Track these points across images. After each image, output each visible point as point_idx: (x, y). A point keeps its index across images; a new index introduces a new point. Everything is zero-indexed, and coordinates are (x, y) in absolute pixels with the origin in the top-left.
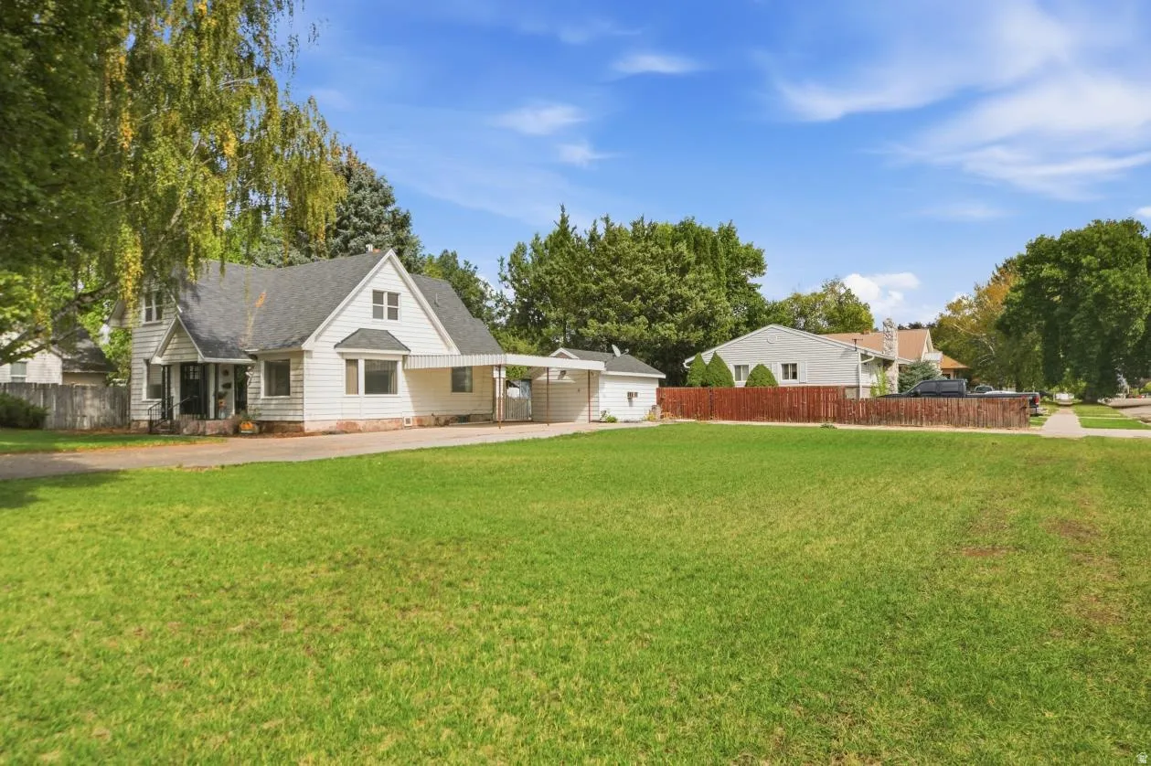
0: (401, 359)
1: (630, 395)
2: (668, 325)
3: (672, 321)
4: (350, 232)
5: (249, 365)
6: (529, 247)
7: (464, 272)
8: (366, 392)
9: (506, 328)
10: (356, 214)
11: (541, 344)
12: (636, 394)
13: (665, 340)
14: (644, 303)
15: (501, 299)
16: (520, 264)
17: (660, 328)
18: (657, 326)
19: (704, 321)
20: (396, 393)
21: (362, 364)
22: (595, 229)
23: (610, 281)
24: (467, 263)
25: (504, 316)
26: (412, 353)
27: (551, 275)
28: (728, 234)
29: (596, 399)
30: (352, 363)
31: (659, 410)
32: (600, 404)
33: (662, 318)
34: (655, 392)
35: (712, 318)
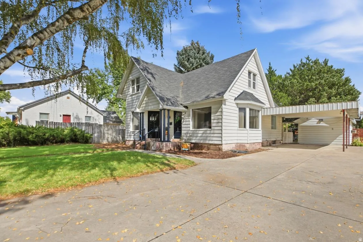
0: (261, 109)
8: (250, 128)
20: (258, 129)
21: (248, 110)
30: (242, 110)
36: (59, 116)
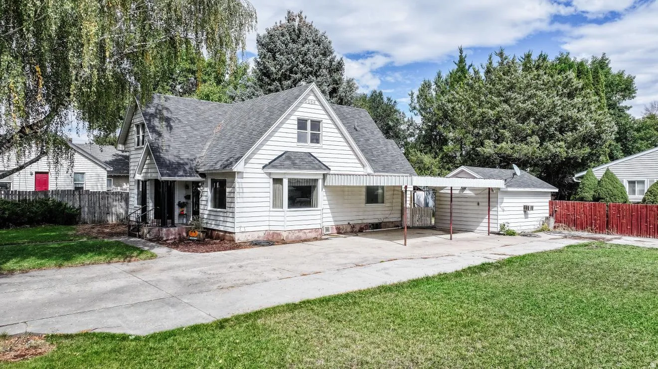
0: (322, 177)
1: (526, 208)
2: (559, 144)
3: (562, 140)
4: (299, 76)
5: (198, 182)
6: (433, 84)
7: (387, 105)
8: (289, 207)
9: (414, 146)
10: (303, 62)
11: (442, 158)
12: (532, 207)
13: (555, 156)
14: (537, 124)
15: (411, 124)
16: (426, 96)
17: (551, 147)
18: (548, 144)
19: (590, 140)
20: (317, 207)
21: (286, 183)
22: (490, 63)
23: (506, 106)
24: (389, 99)
25: (414, 136)
26: (331, 172)
27: (452, 102)
28: (602, 64)
29: (495, 213)
30: (278, 181)
31: (552, 220)
32: (499, 217)
33: (552, 137)
34: (548, 204)
35: (598, 136)
36: (29, 174)
